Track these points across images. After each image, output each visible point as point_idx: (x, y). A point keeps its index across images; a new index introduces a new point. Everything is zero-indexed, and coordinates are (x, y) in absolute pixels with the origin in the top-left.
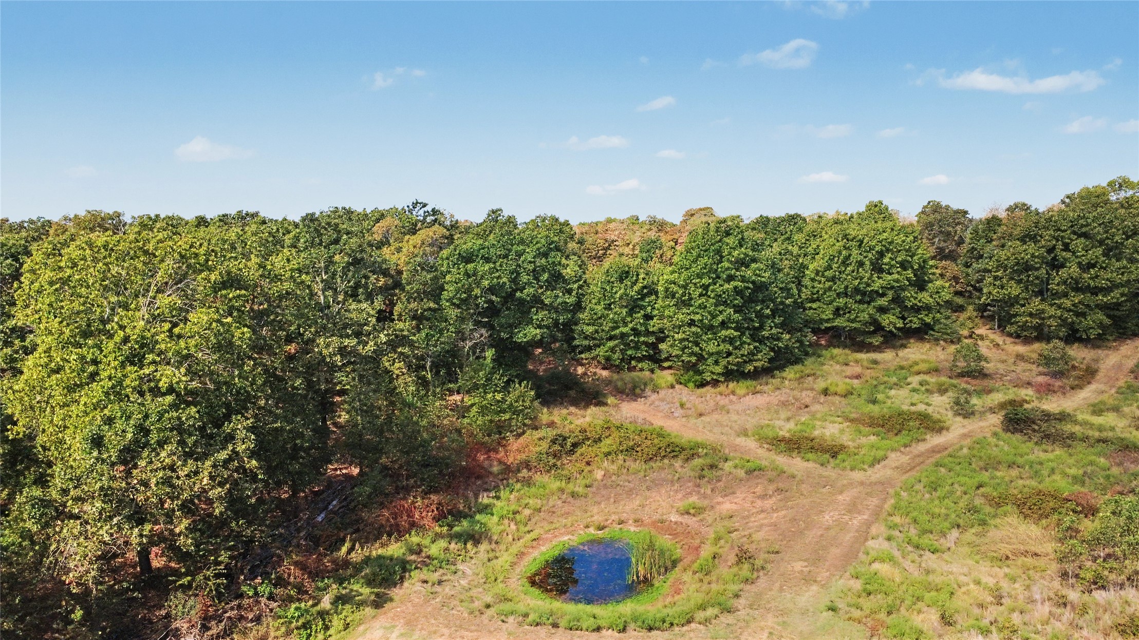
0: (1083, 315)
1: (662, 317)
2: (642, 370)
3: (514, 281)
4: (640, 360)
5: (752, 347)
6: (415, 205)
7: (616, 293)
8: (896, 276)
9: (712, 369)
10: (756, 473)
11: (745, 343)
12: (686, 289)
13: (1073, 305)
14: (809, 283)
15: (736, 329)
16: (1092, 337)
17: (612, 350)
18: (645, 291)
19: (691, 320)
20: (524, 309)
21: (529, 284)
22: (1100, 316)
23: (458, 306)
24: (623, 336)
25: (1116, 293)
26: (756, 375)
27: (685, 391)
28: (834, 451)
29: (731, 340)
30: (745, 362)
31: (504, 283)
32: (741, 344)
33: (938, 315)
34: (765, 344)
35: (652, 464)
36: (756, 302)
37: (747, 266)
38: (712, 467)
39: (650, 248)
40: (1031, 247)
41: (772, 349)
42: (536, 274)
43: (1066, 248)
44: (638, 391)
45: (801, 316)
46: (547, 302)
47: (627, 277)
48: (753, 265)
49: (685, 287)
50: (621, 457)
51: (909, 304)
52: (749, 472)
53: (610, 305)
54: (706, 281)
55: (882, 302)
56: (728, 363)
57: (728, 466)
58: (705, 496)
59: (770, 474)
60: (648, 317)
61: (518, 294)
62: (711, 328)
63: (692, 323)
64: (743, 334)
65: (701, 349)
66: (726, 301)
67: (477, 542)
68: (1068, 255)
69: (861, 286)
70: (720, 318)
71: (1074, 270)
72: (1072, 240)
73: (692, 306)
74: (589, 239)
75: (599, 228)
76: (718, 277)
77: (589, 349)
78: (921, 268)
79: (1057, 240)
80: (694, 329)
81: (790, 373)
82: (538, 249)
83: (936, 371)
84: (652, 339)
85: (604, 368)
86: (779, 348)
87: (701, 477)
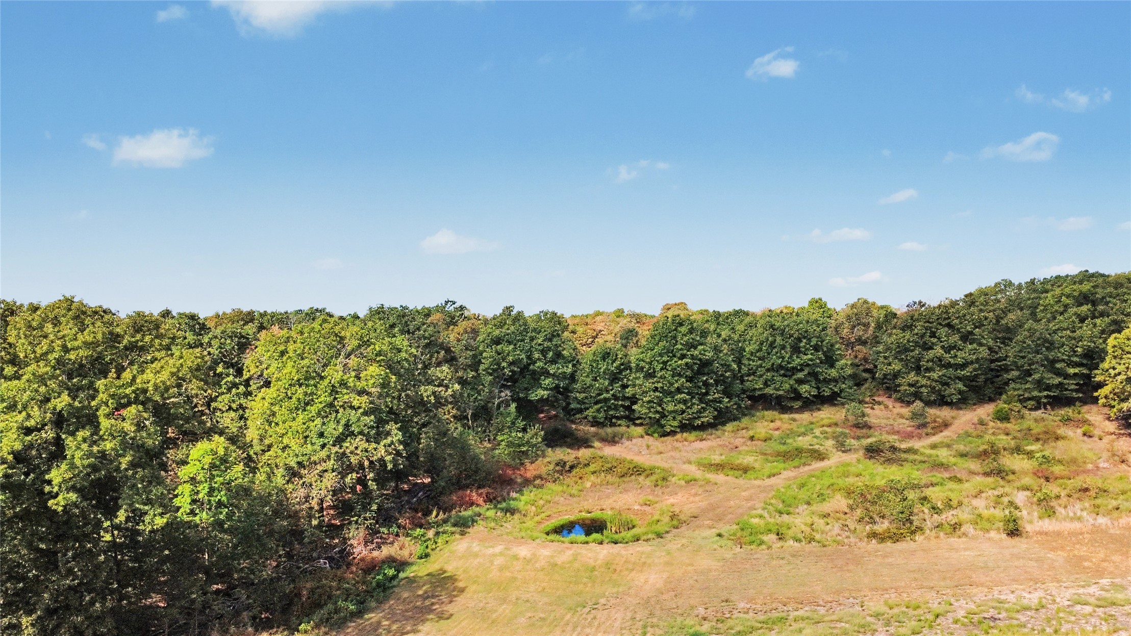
0: (947, 384)
1: (634, 386)
2: (620, 425)
3: (529, 357)
4: (618, 418)
5: (699, 407)
6: (447, 302)
7: (600, 368)
8: (810, 356)
9: (671, 424)
10: (693, 482)
11: (694, 404)
12: (651, 364)
13: (939, 377)
14: (746, 362)
15: (688, 394)
16: (954, 401)
17: (598, 411)
18: (622, 367)
19: (655, 387)
20: (536, 378)
21: (539, 359)
22: (960, 386)
23: (491, 374)
24: (606, 400)
25: (970, 368)
26: (703, 427)
27: (651, 438)
28: (746, 470)
29: (685, 402)
30: (695, 418)
31: (522, 359)
32: (692, 405)
33: (844, 386)
34: (710, 406)
35: (624, 479)
36: (704, 374)
37: (695, 348)
38: (664, 479)
39: (629, 335)
40: (908, 335)
41: (716, 410)
42: (544, 352)
43: (933, 335)
44: (617, 439)
45: (738, 386)
46: (551, 372)
47: (608, 357)
48: (700, 347)
49: (650, 363)
50: (603, 474)
51: (821, 378)
52: (688, 482)
53: (596, 377)
54: (665, 358)
55: (800, 375)
56: (683, 419)
57: (674, 479)
58: (657, 496)
59: (701, 483)
60: (624, 387)
61: (531, 367)
62: (669, 393)
63: (656, 389)
64: (693, 397)
65: (663, 408)
66: (680, 374)
67: (512, 514)
68: (934, 340)
69: (783, 364)
70: (676, 385)
71: (938, 351)
72: (937, 329)
73: (655, 377)
74: (580, 330)
75: (589, 321)
76: (674, 356)
77: (580, 411)
78: (829, 350)
79: (926, 329)
80: (657, 394)
81: (729, 427)
82: (546, 335)
83: (836, 424)
84: (627, 403)
85: (592, 426)
86: (720, 408)
87: (656, 486)
